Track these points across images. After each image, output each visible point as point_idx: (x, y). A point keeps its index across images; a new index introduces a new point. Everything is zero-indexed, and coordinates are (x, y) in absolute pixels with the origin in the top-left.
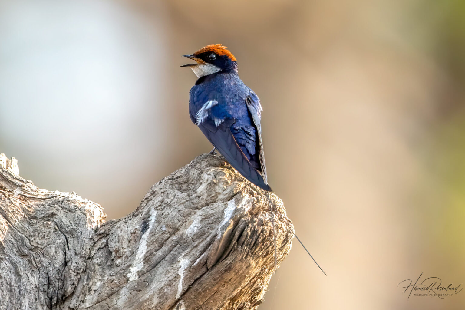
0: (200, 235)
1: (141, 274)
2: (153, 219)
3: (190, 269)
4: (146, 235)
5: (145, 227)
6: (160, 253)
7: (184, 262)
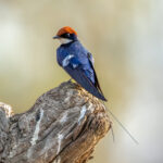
0: (68, 123)
1: (37, 142)
2: (42, 114)
3: (64, 140)
4: (39, 122)
5: (38, 118)
6: (47, 132)
7: (60, 137)
